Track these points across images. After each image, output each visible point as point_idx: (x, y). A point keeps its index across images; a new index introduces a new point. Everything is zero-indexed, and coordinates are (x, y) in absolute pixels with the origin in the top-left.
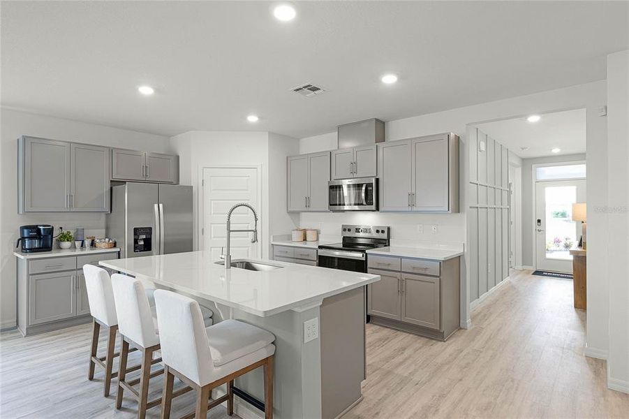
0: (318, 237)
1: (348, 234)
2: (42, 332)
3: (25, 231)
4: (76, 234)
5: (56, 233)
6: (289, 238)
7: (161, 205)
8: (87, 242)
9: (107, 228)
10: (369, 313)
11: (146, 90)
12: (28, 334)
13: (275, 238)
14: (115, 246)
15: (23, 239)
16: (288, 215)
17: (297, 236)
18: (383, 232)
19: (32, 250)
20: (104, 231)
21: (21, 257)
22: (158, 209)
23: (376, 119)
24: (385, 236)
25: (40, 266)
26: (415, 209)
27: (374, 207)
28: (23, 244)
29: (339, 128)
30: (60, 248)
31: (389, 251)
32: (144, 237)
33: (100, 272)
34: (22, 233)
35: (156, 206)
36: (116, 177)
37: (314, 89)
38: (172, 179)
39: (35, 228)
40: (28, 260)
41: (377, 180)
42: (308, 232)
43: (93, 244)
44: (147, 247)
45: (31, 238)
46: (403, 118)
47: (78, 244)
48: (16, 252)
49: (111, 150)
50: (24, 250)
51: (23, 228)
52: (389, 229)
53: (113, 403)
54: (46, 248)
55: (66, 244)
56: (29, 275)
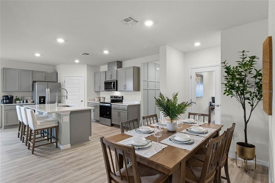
0: (104, 100)
1: (112, 99)
2: (9, 128)
3: (4, 97)
4: (21, 99)
5: (14, 98)
6: (95, 100)
7: (49, 89)
8: (25, 101)
9: (32, 97)
10: (112, 123)
11: (38, 55)
12: (4, 129)
13: (89, 100)
14: (34, 102)
15: (3, 100)
16: (95, 92)
17: (97, 99)
18: (120, 98)
19: (6, 103)
20: (31, 98)
21: (2, 105)
22: (48, 90)
23: (117, 61)
24: (121, 99)
25: (8, 108)
26: (126, 90)
27: (115, 89)
28: (3, 101)
29: (108, 63)
30: (16, 103)
31: (122, 104)
32: (43, 99)
33: (19, 107)
34: (3, 98)
35: (47, 89)
36: (34, 80)
37: (88, 54)
38: (55, 80)
39: (7, 96)
40: (4, 106)
41: (117, 81)
42: (101, 98)
43: (27, 102)
44: (44, 103)
45: (5, 99)
46: (126, 60)
47: (22, 101)
48: (1, 104)
49: (33, 71)
50: (4, 103)
51: (3, 96)
52: (122, 97)
53: (27, 147)
54: (11, 102)
55: (18, 102)
56: (4, 110)
